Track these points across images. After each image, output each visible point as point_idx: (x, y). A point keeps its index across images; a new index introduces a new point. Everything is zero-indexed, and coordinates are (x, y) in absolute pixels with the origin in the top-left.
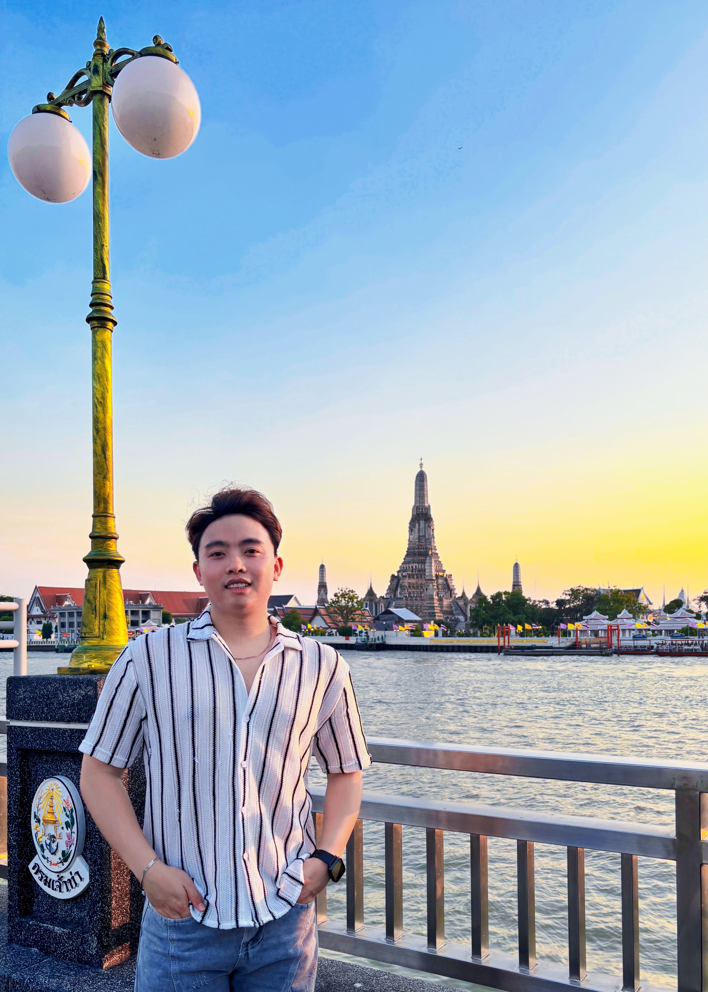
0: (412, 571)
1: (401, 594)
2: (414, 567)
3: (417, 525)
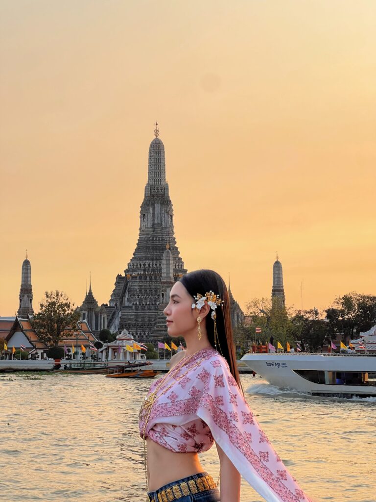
0: (144, 271)
1: (129, 301)
2: (147, 266)
3: (151, 209)
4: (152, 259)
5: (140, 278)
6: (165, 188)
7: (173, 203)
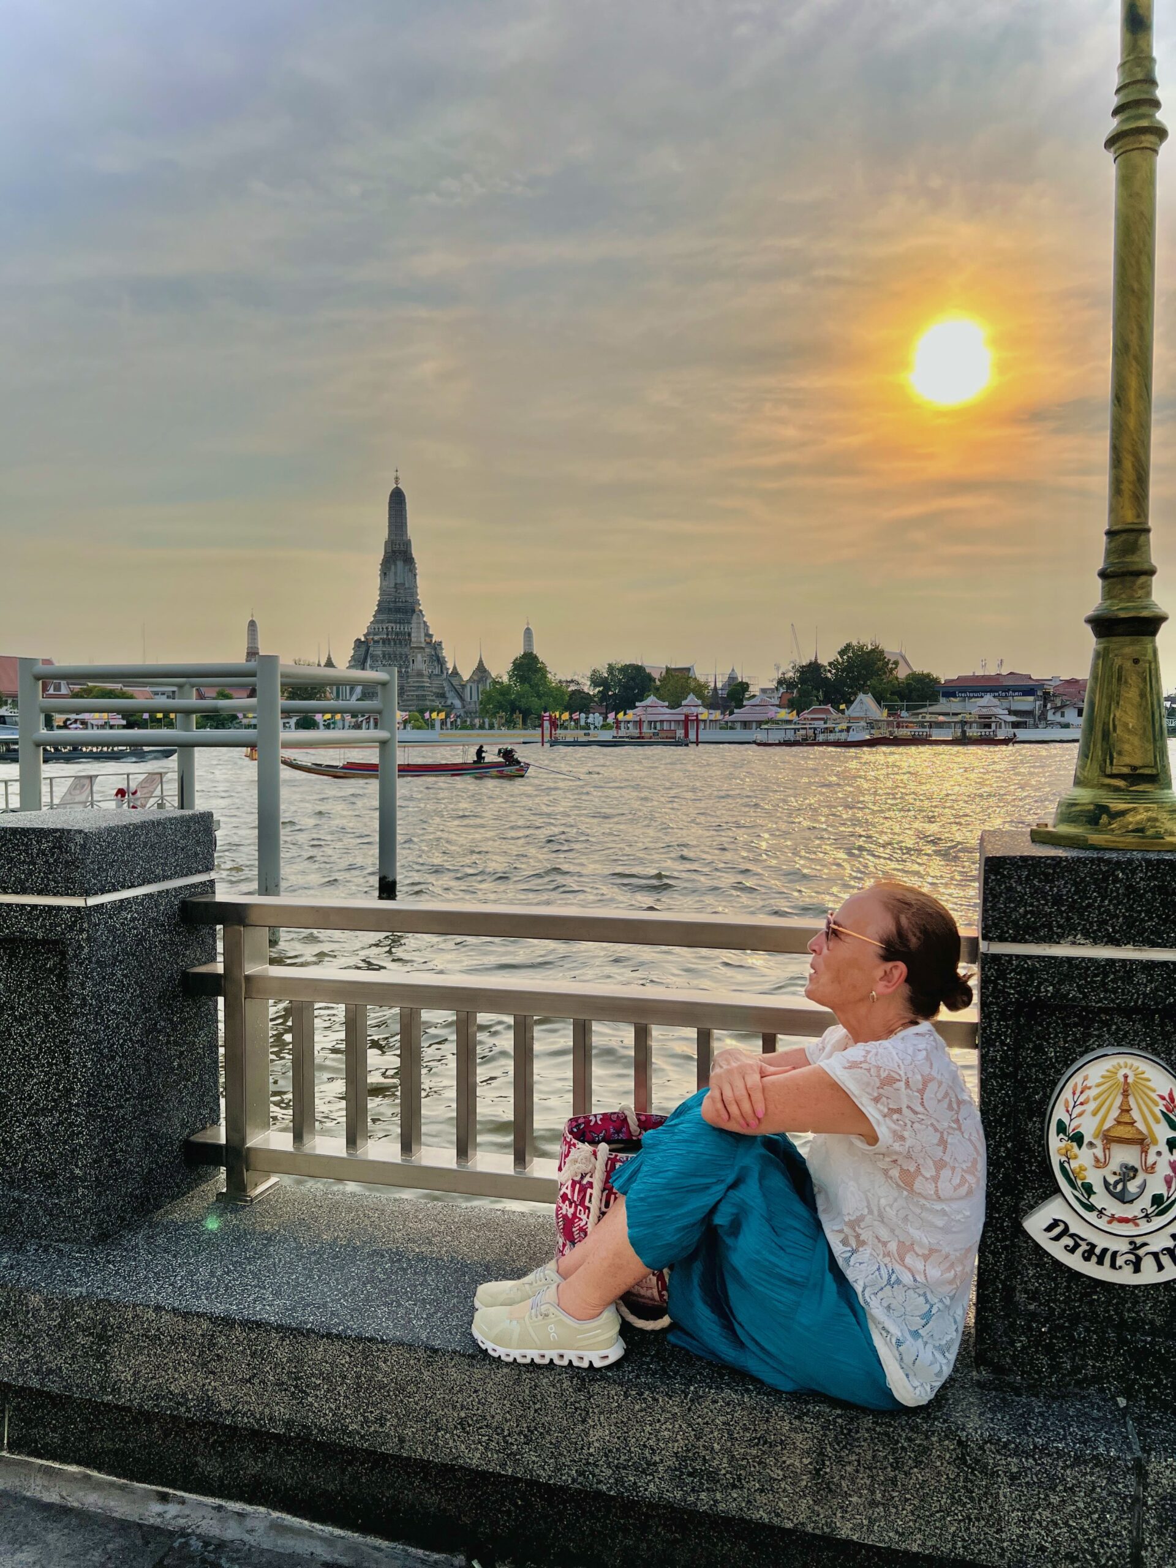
0: (387, 634)
2: (390, 629)
3: (392, 567)
4: (395, 622)
5: (384, 643)
6: (408, 544)
7: (416, 561)
